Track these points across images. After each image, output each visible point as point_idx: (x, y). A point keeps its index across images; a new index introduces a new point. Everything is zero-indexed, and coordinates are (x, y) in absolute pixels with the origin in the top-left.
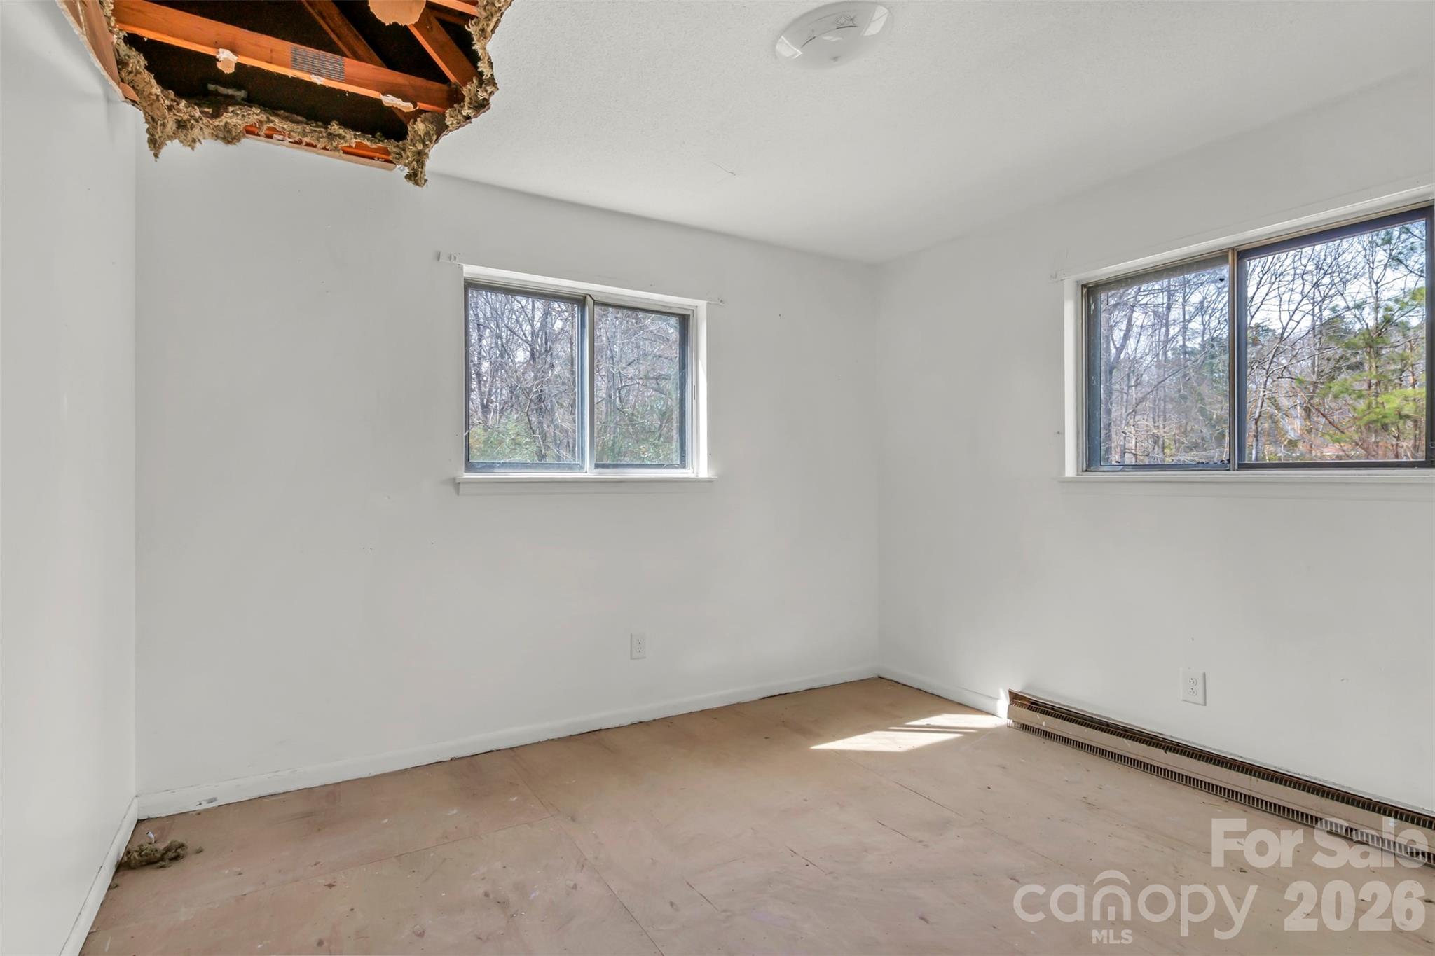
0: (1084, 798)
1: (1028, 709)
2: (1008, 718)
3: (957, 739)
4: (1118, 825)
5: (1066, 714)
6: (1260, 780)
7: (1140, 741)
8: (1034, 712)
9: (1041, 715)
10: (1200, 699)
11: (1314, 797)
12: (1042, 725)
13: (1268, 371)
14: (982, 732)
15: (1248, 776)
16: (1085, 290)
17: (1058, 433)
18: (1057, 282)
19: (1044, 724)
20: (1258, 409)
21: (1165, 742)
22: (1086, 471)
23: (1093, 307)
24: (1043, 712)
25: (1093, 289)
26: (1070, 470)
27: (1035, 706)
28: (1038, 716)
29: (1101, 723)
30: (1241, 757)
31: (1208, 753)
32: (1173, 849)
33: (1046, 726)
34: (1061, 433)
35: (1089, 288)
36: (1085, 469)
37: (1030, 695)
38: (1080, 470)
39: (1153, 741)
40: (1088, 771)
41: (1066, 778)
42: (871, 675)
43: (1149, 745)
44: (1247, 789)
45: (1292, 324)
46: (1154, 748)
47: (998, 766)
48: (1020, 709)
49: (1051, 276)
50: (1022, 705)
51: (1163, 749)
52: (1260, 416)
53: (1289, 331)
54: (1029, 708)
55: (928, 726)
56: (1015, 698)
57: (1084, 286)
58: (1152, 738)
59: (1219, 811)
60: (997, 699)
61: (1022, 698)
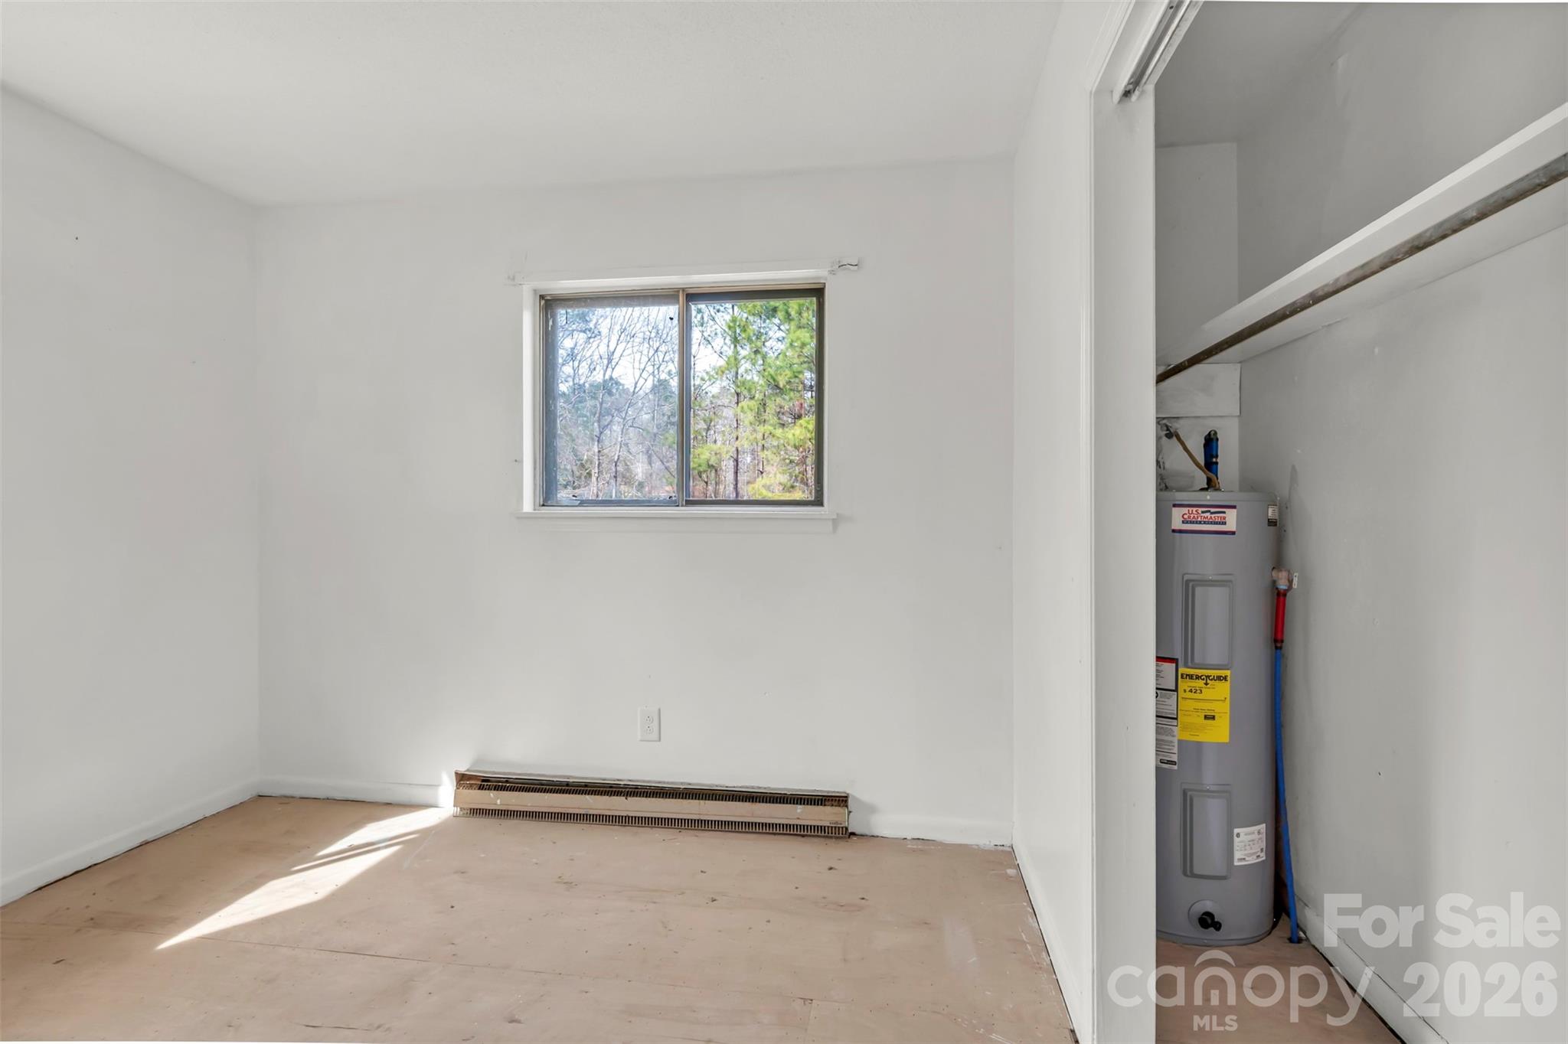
0: (560, 877)
1: (479, 789)
2: (454, 806)
3: (395, 855)
4: (600, 897)
5: (523, 784)
6: (707, 802)
7: (600, 793)
8: (487, 791)
9: (495, 792)
10: (655, 736)
11: (747, 804)
12: (496, 804)
13: (624, 419)
14: (425, 833)
15: (697, 801)
16: (543, 302)
17: (516, 461)
18: (515, 285)
19: (499, 802)
20: (617, 452)
21: (626, 788)
22: (543, 505)
23: (551, 323)
24: (496, 788)
25: (551, 302)
26: (528, 506)
27: (486, 783)
28: (492, 794)
29: (560, 784)
30: (690, 784)
31: (662, 788)
32: (655, 903)
33: (501, 805)
34: (519, 461)
35: (547, 301)
36: (542, 503)
37: (480, 772)
38: (538, 504)
39: (614, 789)
40: (554, 843)
41: (534, 860)
42: (246, 797)
43: (611, 795)
44: (696, 814)
45: (642, 381)
46: (615, 797)
47: (456, 872)
48: (470, 791)
49: (509, 278)
50: (471, 786)
51: (624, 796)
52: (618, 459)
53: (639, 386)
54: (481, 788)
55: (352, 848)
56: (462, 779)
57: (542, 297)
58: (611, 787)
59: (678, 844)
60: (439, 786)
61: (470, 777)
